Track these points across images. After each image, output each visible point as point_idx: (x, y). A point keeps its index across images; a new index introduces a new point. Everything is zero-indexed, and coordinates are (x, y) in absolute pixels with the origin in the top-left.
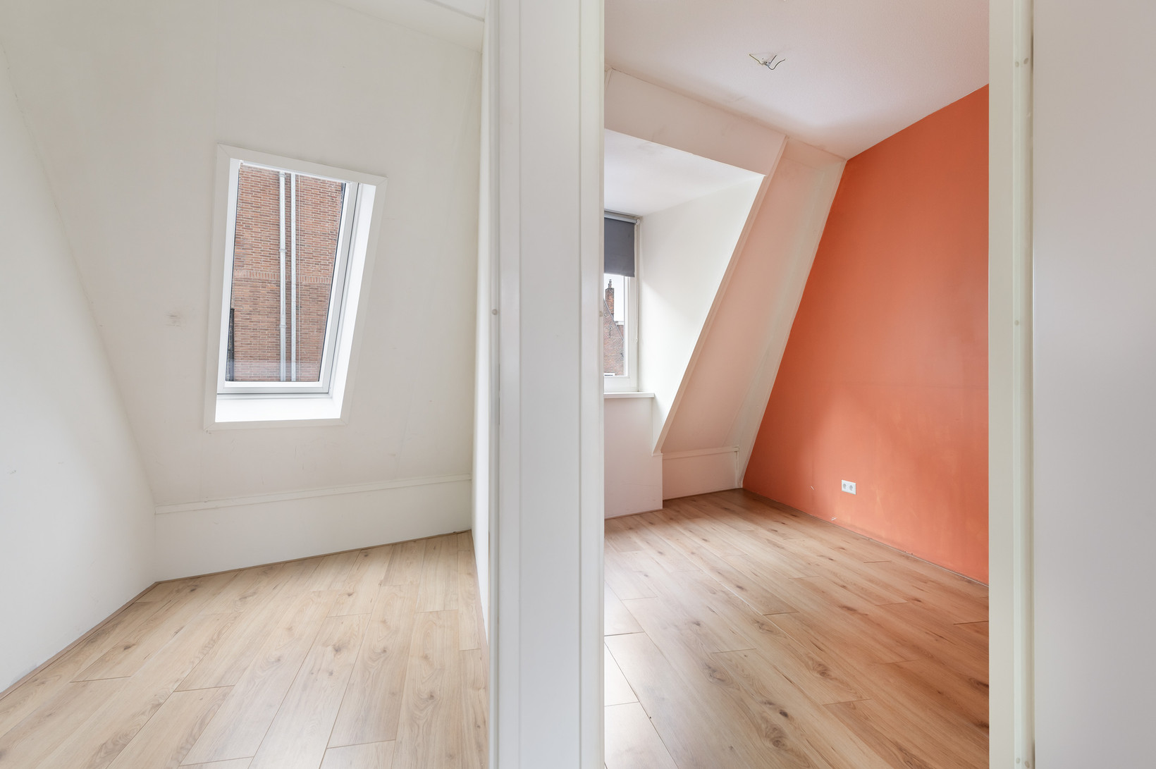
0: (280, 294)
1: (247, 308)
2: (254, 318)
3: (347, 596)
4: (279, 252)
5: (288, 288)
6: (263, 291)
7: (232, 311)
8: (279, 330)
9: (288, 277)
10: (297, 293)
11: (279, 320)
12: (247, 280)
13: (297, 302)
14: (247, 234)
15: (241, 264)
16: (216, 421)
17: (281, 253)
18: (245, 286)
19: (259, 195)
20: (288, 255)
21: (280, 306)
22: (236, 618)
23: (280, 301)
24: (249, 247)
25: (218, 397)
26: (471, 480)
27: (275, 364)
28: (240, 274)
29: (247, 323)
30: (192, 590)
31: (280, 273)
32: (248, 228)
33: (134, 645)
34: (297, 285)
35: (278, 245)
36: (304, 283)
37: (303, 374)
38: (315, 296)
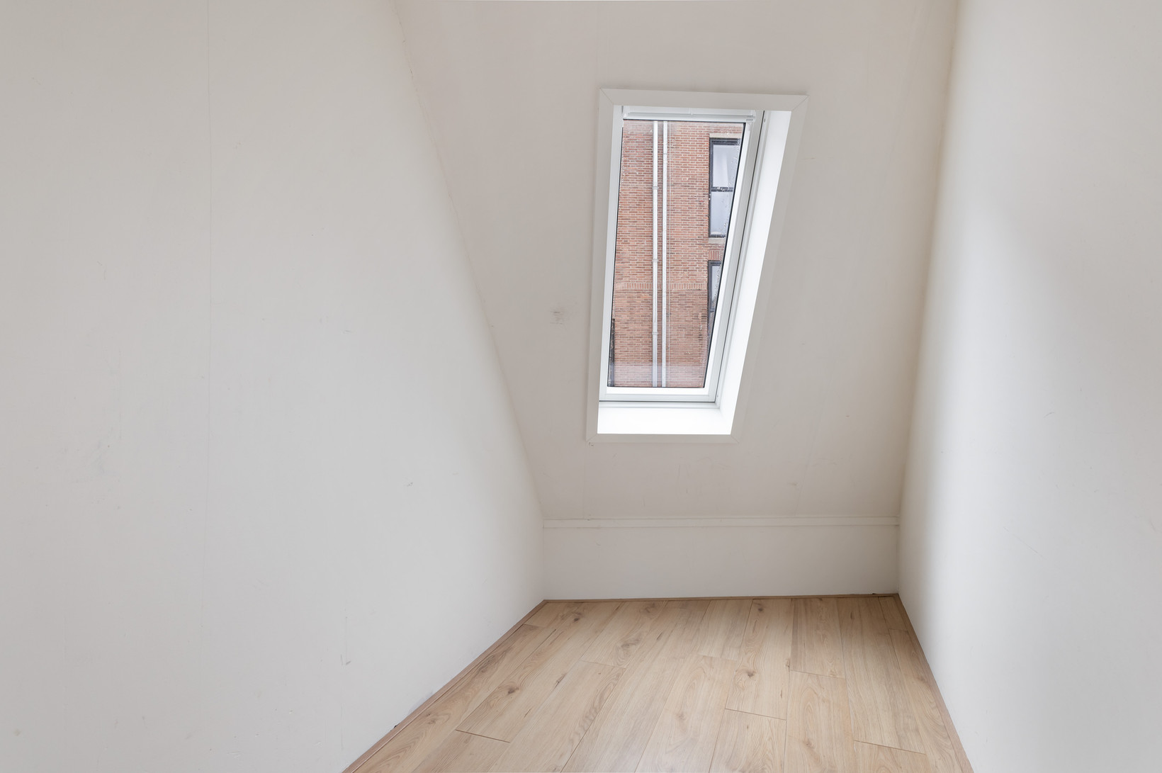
0: (652, 302)
1: (625, 317)
2: (631, 326)
3: (746, 675)
4: (652, 263)
5: (660, 297)
6: (639, 301)
7: (613, 320)
8: (652, 337)
9: (660, 286)
10: (667, 300)
11: (652, 328)
12: (624, 291)
13: (667, 309)
14: (625, 249)
15: (620, 277)
16: (598, 433)
17: (654, 263)
18: (623, 297)
19: (635, 210)
20: (660, 265)
21: (652, 314)
22: (618, 676)
23: (652, 309)
24: (627, 260)
25: (601, 405)
26: (897, 526)
27: (648, 370)
28: (619, 286)
29: (625, 332)
30: (576, 620)
31: (652, 282)
32: (626, 242)
33: (518, 689)
34: (667, 293)
35: (651, 256)
36: (673, 290)
37: (673, 379)
38: (683, 302)
